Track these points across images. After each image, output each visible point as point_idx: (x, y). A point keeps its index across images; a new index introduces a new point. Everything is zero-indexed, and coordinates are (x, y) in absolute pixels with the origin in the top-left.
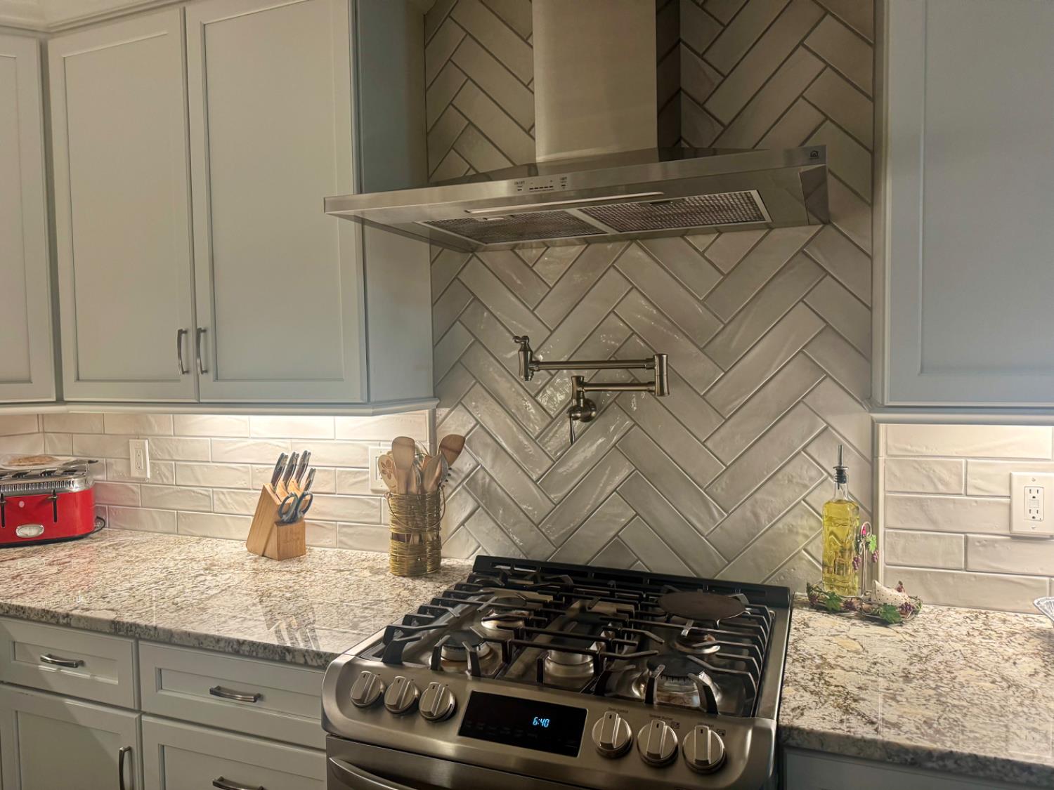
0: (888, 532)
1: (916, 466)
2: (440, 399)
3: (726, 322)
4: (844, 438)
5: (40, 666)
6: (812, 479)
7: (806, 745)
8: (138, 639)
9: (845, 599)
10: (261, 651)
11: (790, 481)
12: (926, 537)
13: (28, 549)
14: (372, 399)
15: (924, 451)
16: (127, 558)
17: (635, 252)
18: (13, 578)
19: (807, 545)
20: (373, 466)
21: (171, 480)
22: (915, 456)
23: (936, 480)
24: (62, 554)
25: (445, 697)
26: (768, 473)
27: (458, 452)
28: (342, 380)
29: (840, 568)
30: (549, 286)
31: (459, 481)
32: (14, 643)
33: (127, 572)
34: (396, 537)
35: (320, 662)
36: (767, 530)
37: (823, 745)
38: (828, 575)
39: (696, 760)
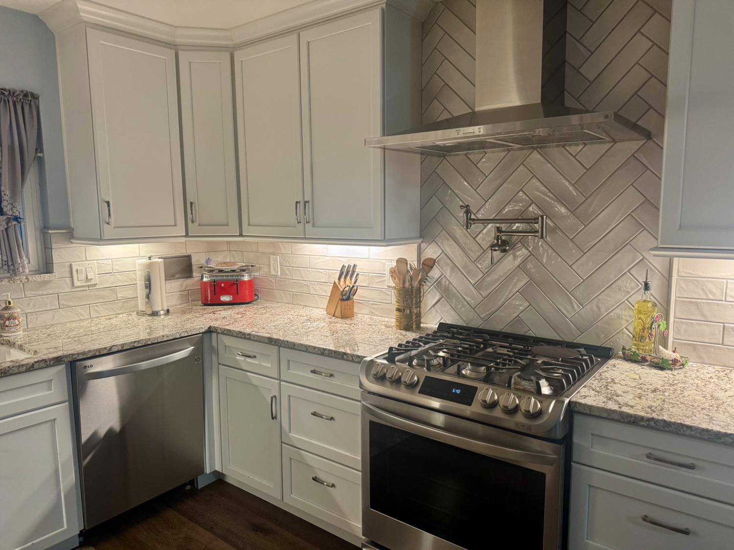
0: (676, 321)
1: (695, 282)
2: (423, 238)
3: (587, 196)
4: (652, 265)
5: (237, 358)
6: (632, 289)
7: (582, 411)
8: (280, 347)
9: (641, 355)
10: (333, 353)
11: (619, 289)
12: (699, 324)
13: (226, 307)
14: (386, 238)
15: (701, 274)
16: (270, 313)
17: (536, 156)
18: (223, 318)
19: (627, 326)
20: (387, 272)
21: (289, 276)
22: (695, 277)
23: (707, 292)
24: (241, 310)
25: (413, 377)
26: (607, 284)
27: (432, 267)
28: (372, 228)
29: (641, 338)
30: (485, 176)
31: (432, 283)
32: (226, 346)
33: (272, 319)
34: (398, 310)
35: (359, 360)
36: (605, 316)
37: (590, 411)
38: (635, 342)
39: (525, 410)
